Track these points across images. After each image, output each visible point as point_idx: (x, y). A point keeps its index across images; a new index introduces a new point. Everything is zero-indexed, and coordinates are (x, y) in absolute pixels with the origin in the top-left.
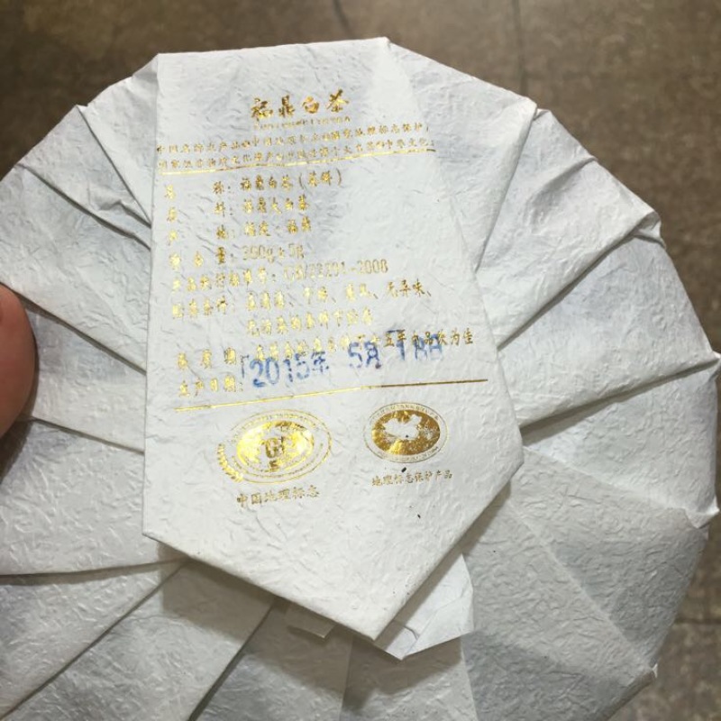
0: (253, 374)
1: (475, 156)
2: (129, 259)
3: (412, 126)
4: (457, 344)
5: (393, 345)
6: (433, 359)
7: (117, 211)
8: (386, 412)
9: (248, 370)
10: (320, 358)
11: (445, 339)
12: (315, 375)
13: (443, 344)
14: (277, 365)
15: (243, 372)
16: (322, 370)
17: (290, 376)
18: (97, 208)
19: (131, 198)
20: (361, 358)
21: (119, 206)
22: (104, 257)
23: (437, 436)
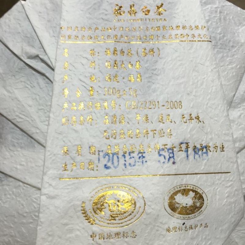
0: (104, 161)
1: (233, 47)
2: (41, 87)
3: (200, 27)
4: (216, 151)
5: (183, 151)
6: (203, 160)
7: (37, 60)
8: (177, 190)
9: (102, 159)
10: (142, 155)
11: (210, 148)
12: (139, 165)
13: (209, 151)
14: (118, 157)
15: (99, 160)
16: (143, 163)
17: (125, 164)
18: (26, 57)
19: (44, 54)
20: (165, 158)
21: (38, 58)
22: (28, 84)
23: (202, 204)
